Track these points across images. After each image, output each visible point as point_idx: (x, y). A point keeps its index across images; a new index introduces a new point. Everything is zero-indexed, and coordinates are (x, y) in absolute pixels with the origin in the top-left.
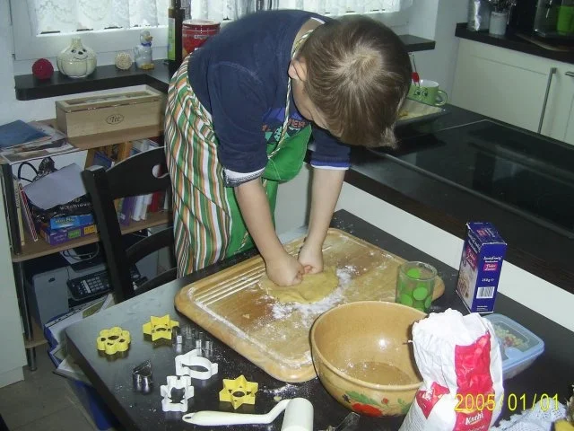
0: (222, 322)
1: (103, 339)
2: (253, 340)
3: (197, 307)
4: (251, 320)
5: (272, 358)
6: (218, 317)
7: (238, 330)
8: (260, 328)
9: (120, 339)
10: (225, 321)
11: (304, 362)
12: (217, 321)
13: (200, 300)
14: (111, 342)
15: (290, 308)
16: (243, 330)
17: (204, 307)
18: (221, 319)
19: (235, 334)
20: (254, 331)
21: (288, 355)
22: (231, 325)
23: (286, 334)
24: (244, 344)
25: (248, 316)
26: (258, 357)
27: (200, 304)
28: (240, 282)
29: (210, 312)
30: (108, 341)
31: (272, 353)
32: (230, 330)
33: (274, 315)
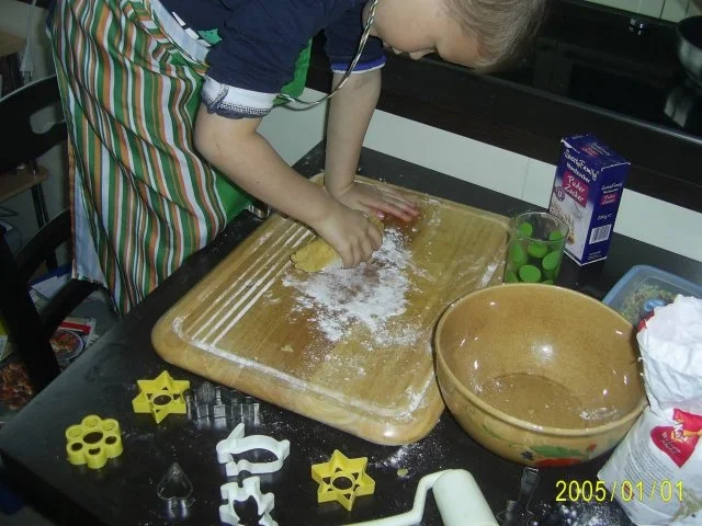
0: (252, 367)
1: (77, 447)
2: (316, 389)
3: (201, 352)
4: (297, 354)
5: (364, 413)
6: (243, 361)
7: (285, 377)
8: (319, 365)
9: (105, 437)
10: (257, 365)
11: (412, 408)
12: (246, 369)
13: (200, 337)
14: (94, 446)
15: (343, 319)
16: (294, 374)
17: (212, 348)
18: (250, 363)
19: (286, 384)
20: (312, 372)
21: (384, 402)
22: (269, 370)
23: (362, 365)
24: (309, 400)
25: (288, 348)
26: (342, 417)
27: (201, 345)
28: (246, 290)
29: (224, 354)
30: (87, 447)
31: (357, 403)
32: (276, 381)
33: (328, 337)
